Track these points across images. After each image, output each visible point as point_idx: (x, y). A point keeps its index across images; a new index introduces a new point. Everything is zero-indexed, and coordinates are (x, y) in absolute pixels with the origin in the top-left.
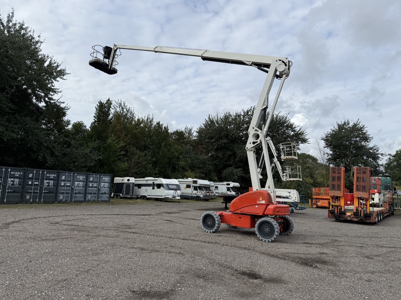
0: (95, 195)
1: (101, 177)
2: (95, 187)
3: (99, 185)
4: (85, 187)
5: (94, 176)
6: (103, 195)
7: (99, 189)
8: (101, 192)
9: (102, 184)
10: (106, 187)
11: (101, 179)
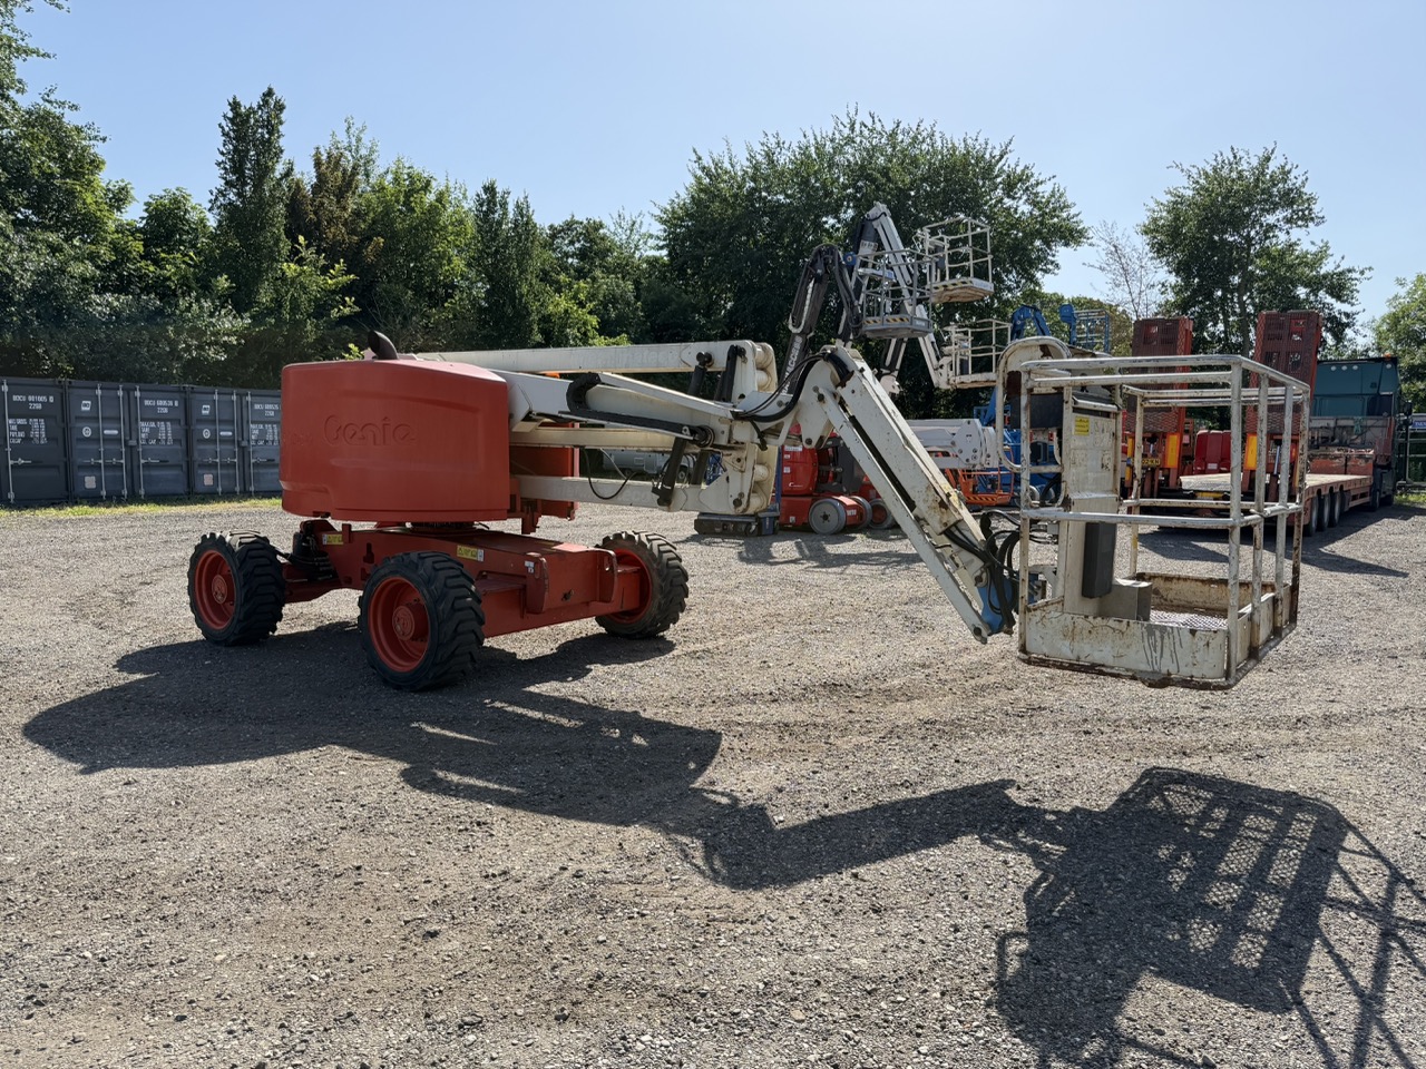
4: (184, 443)
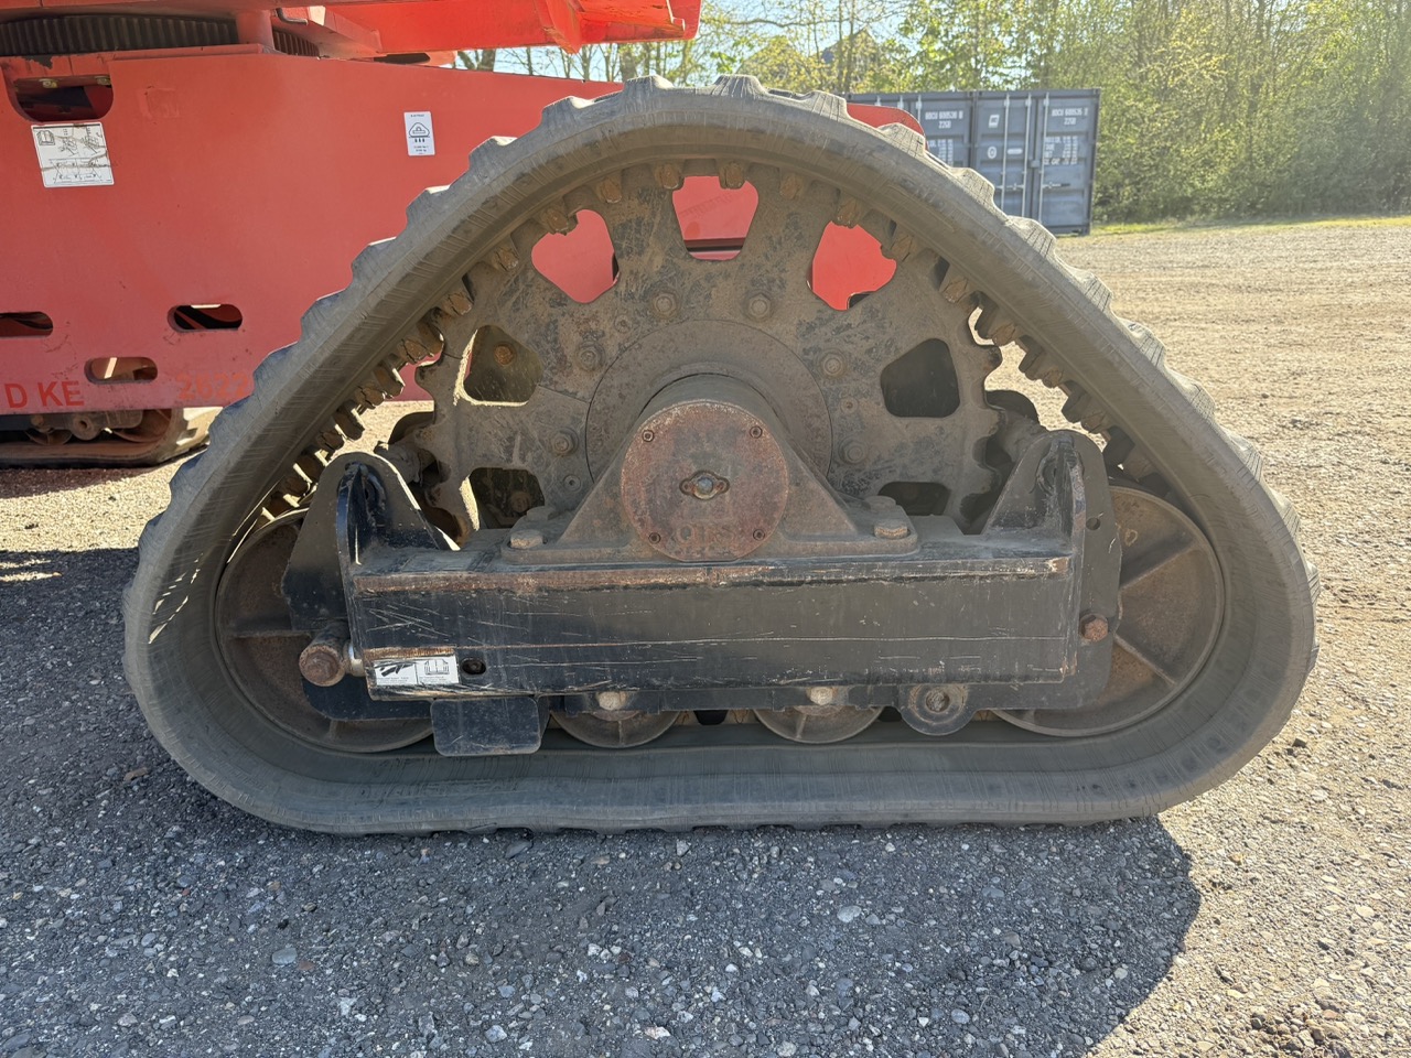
0: (1017, 201)
1: (1040, 109)
2: (1013, 161)
3: (1035, 150)
5: (1007, 103)
6: (1053, 200)
7: (1033, 171)
8: (1043, 186)
9: (1049, 144)
10: (1070, 159)
11: (1040, 118)
